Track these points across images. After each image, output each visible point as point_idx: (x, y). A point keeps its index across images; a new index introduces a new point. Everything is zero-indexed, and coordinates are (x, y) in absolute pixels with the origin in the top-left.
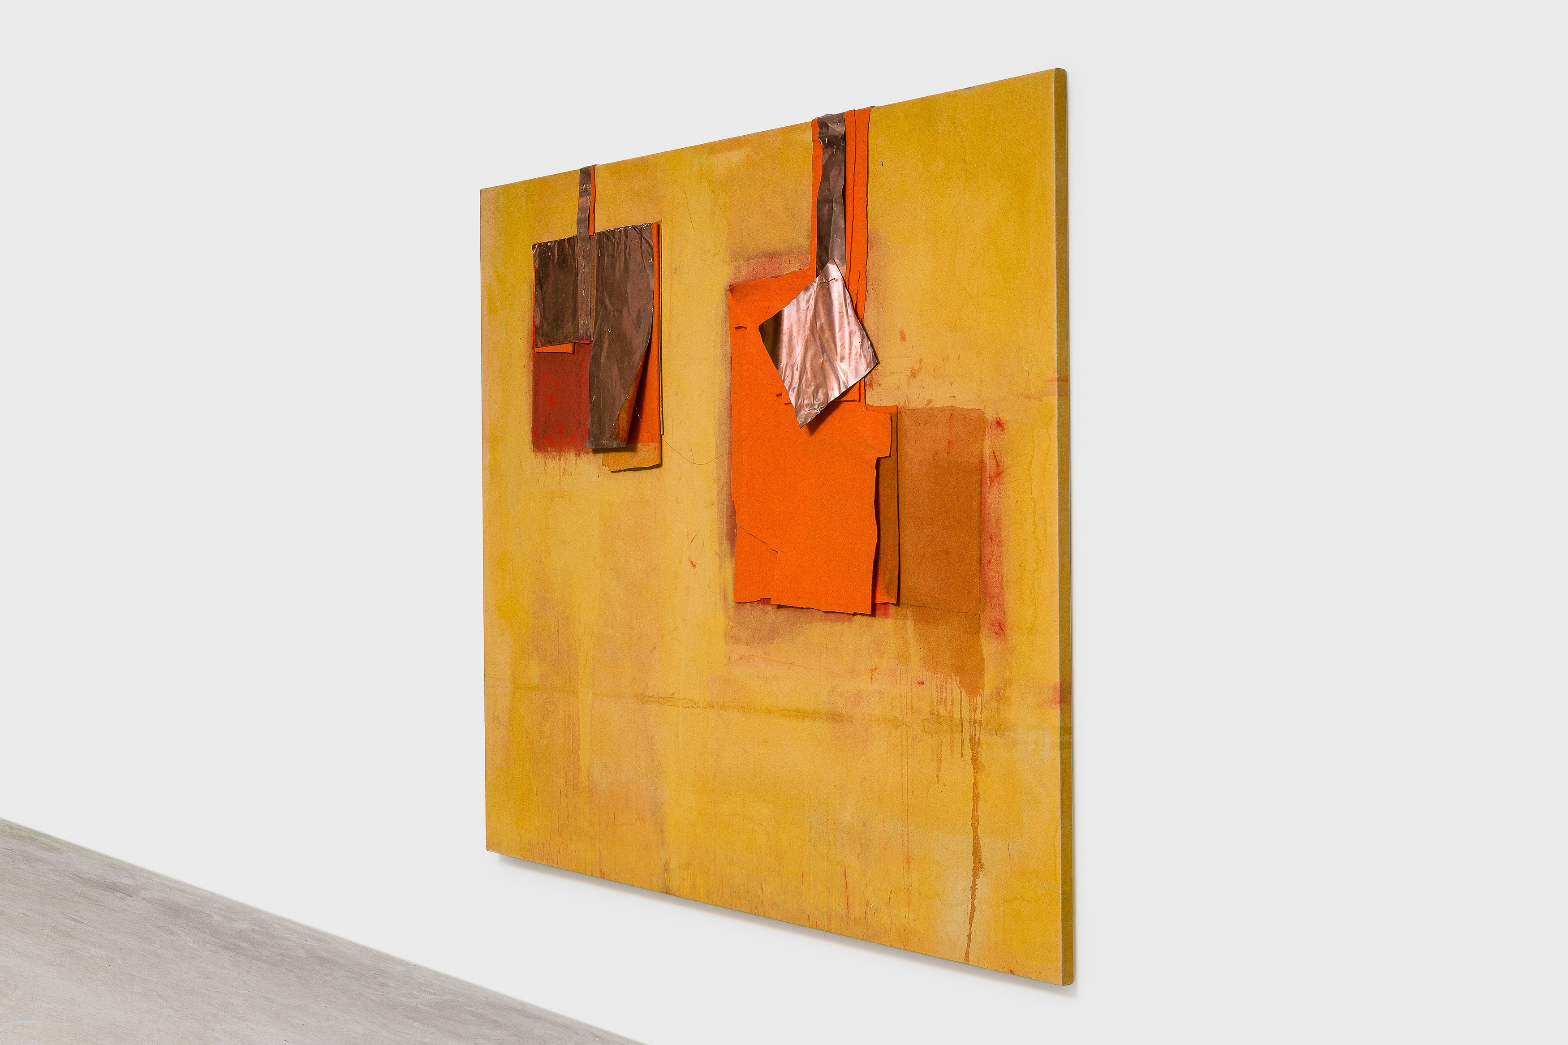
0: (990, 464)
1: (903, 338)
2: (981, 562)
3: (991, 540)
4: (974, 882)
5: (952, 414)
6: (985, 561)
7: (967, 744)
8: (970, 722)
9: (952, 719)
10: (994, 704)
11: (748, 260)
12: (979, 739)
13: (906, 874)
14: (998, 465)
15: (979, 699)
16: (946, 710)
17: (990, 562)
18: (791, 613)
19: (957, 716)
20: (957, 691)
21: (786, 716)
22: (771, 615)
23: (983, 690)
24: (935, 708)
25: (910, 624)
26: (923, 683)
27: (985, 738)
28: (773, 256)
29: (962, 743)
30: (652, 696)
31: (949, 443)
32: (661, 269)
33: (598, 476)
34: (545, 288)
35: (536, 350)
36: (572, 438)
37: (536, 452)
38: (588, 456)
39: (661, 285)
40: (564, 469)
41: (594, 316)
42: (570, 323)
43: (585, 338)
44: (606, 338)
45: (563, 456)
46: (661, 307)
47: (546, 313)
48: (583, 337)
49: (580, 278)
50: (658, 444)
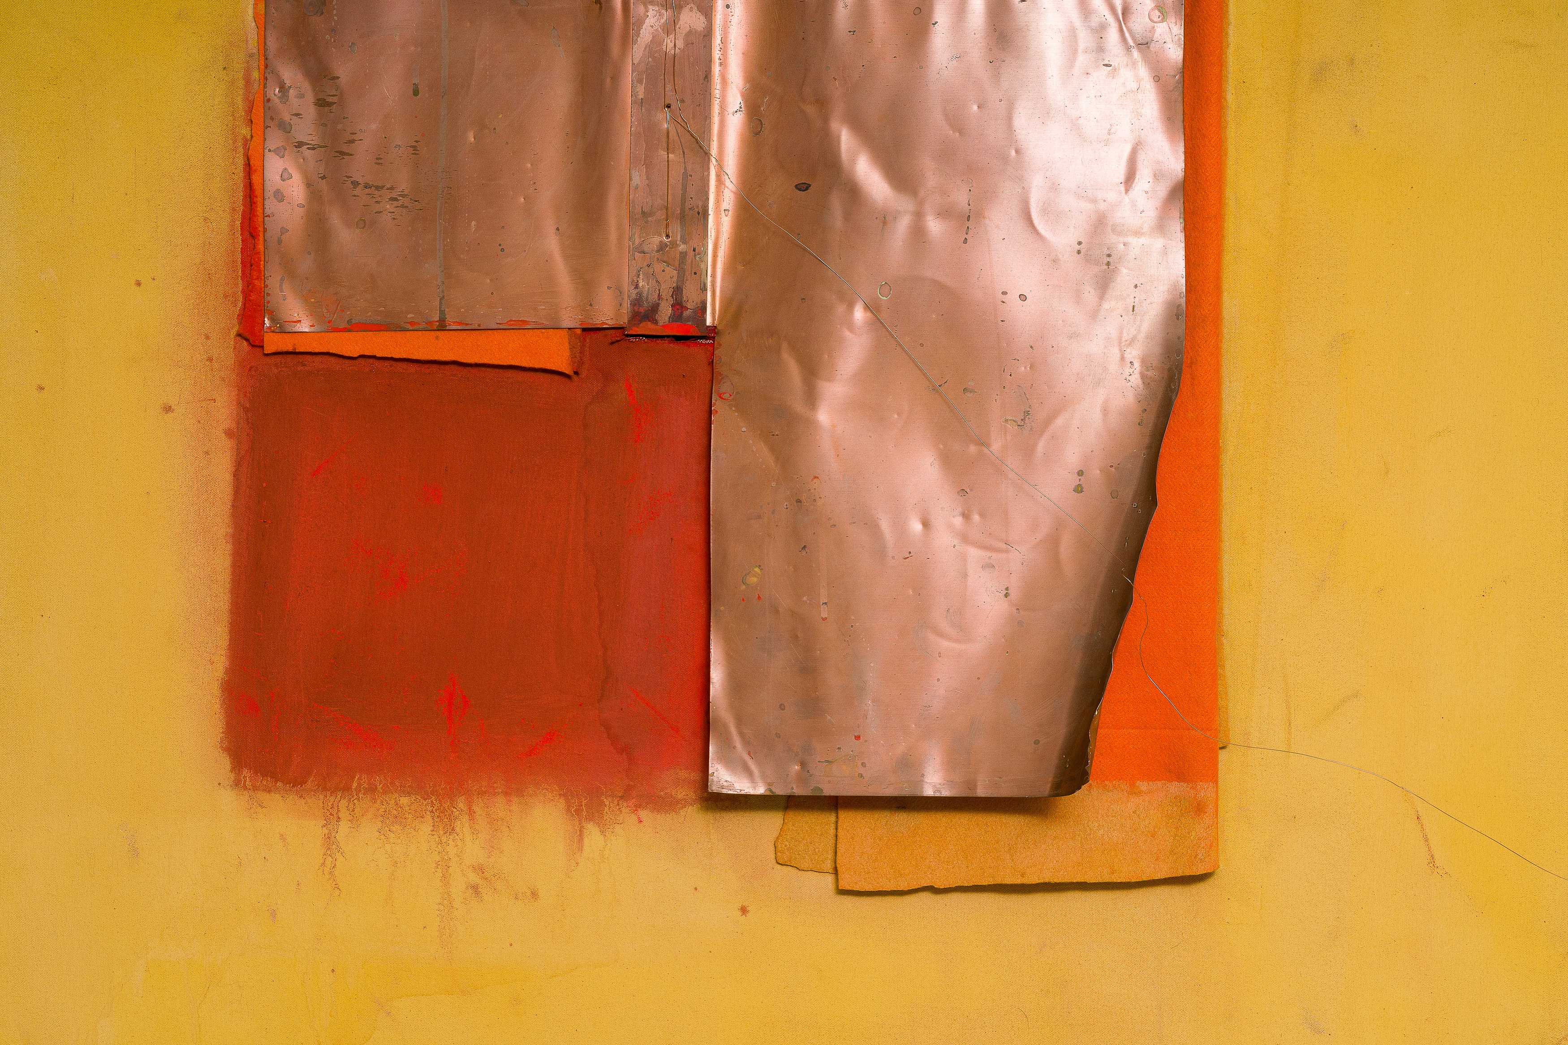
32: (1221, 62)
33: (744, 910)
34: (344, 71)
35: (272, 343)
36: (549, 738)
37: (255, 788)
38: (663, 820)
39: (1220, 126)
40: (480, 869)
41: (727, 222)
42: (552, 244)
43: (665, 312)
44: (851, 326)
45: (471, 813)
46: (1219, 218)
47: (355, 184)
48: (655, 308)
49: (638, 52)
50: (1205, 790)
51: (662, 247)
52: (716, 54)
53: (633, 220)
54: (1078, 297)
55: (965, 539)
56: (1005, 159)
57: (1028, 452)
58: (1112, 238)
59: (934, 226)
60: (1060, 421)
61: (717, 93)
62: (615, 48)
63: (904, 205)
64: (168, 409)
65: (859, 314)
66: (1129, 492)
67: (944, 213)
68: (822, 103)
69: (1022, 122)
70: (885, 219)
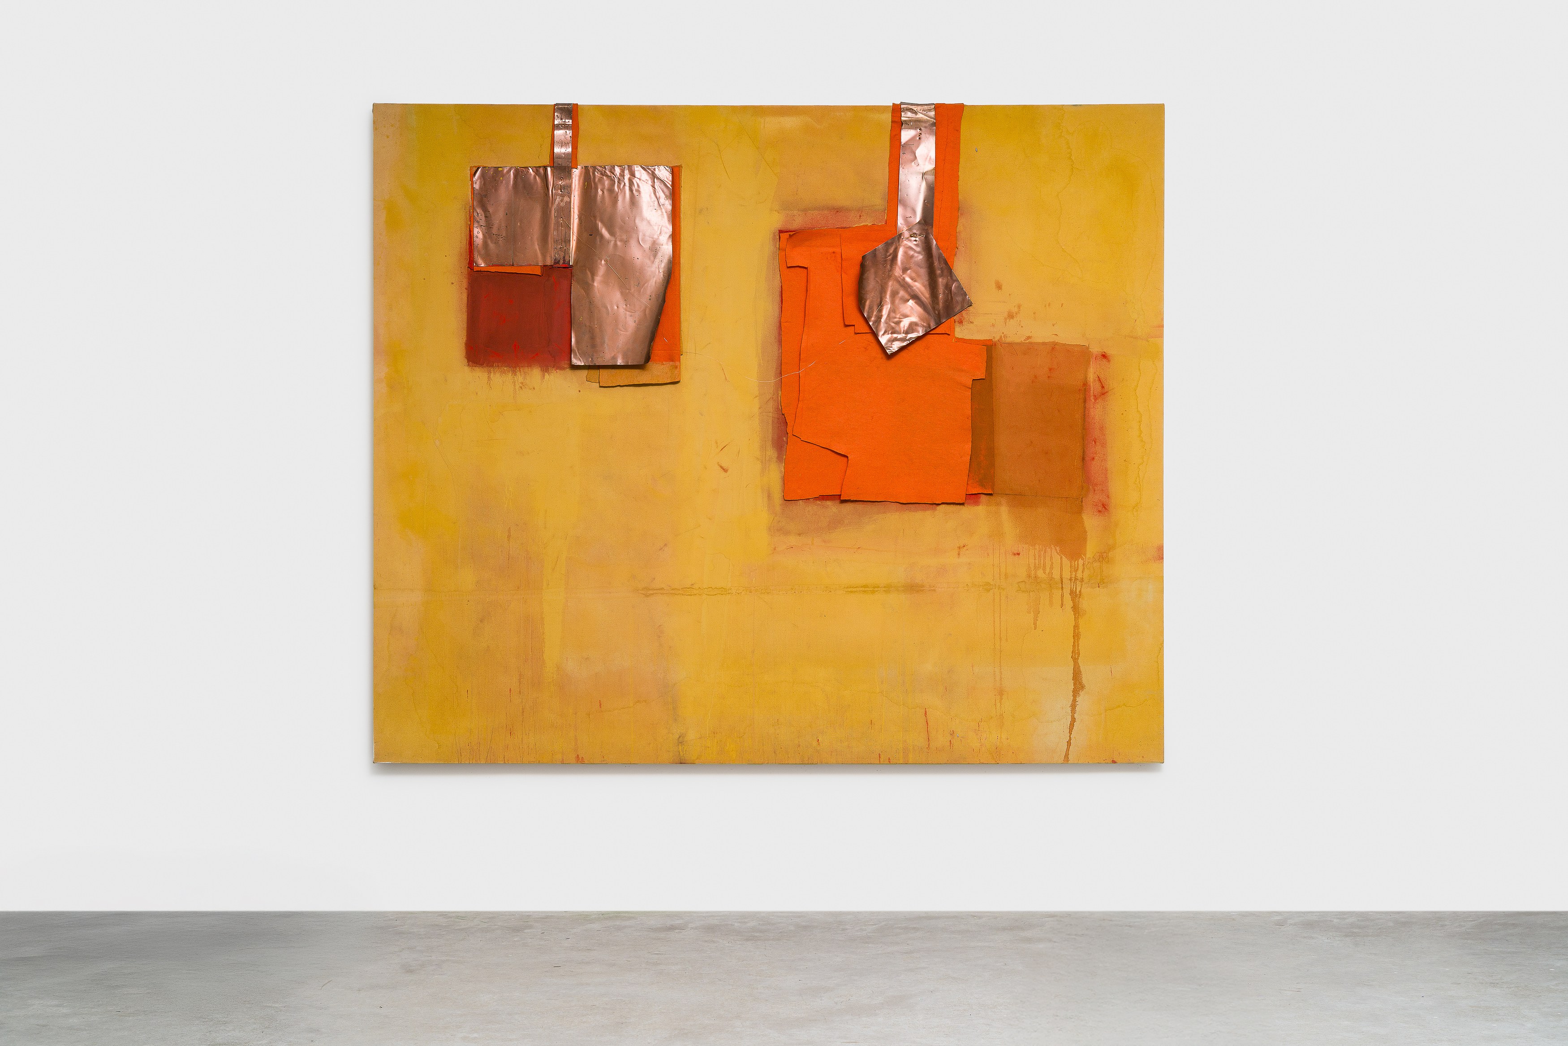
0: (1094, 387)
1: (999, 287)
2: (1083, 459)
3: (1095, 443)
4: (1074, 701)
5: (1054, 348)
6: (1087, 459)
7: (1068, 598)
8: (1071, 579)
9: (1052, 579)
10: (1096, 564)
11: (805, 210)
12: (1080, 592)
13: (998, 704)
14: (1103, 387)
15: (1081, 562)
16: (1045, 573)
17: (1093, 459)
18: (859, 506)
19: (1056, 575)
20: (1057, 558)
21: (851, 592)
22: (833, 508)
23: (1085, 555)
24: (1033, 572)
25: (1004, 510)
26: (1019, 554)
27: (1086, 590)
28: (838, 210)
29: (1062, 596)
30: (662, 589)
31: (1050, 370)
32: (680, 209)
33: (579, 391)
34: (491, 210)
35: (476, 269)
36: (537, 354)
37: (473, 366)
38: (562, 372)
39: (680, 222)
40: (522, 383)
41: (575, 243)
42: (537, 247)
43: (562, 262)
44: (601, 264)
45: (520, 371)
46: (680, 242)
47: (494, 234)
48: (559, 261)
49: (555, 206)
50: (677, 363)
51: (561, 247)
52: (572, 206)
53: (554, 242)
54: (650, 259)
55: (626, 310)
56: (634, 229)
57: (640, 291)
58: (657, 246)
59: (619, 243)
60: (646, 285)
61: (572, 215)
62: (550, 205)
63: (613, 239)
64: (453, 283)
65: (603, 262)
66: (660, 300)
67: (621, 241)
68: (595, 217)
69: (637, 221)
70: (608, 242)
